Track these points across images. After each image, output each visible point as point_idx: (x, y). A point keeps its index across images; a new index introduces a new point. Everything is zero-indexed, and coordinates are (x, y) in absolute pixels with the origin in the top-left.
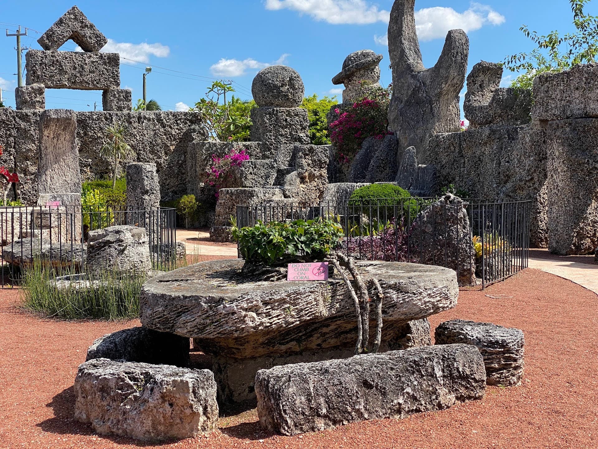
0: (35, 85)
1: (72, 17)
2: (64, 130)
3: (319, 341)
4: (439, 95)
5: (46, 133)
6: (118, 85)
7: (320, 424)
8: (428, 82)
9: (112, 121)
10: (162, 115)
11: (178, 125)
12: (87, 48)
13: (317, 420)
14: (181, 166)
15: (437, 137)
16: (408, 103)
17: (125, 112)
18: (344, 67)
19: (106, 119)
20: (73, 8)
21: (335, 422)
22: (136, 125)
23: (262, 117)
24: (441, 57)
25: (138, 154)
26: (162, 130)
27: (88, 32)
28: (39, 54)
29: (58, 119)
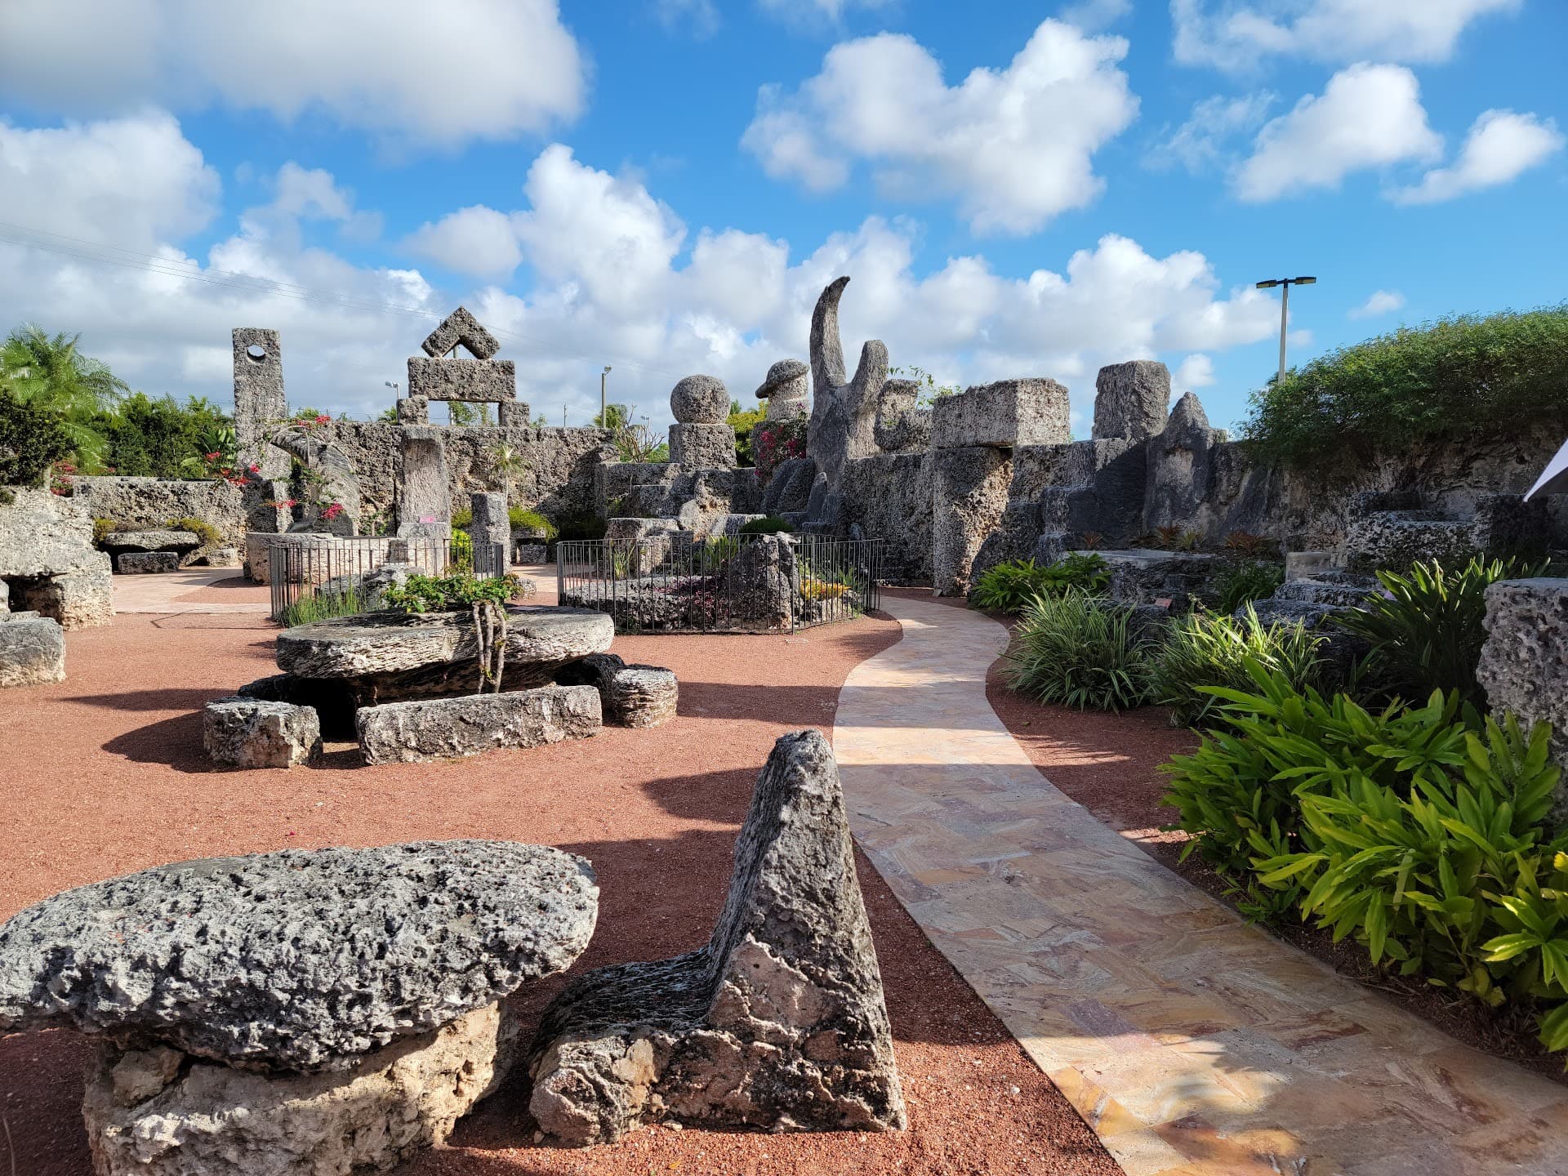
0: (417, 397)
1: (459, 319)
2: (428, 452)
3: (461, 683)
4: (856, 414)
5: (408, 455)
6: (513, 396)
7: (409, 756)
8: (845, 400)
9: (505, 439)
10: (566, 432)
11: (584, 442)
12: (479, 355)
13: (404, 751)
14: (588, 489)
15: (852, 461)
16: (825, 424)
17: (523, 427)
18: (768, 378)
19: (500, 436)
20: (460, 309)
21: (425, 753)
22: (534, 443)
23: (680, 435)
24: (858, 372)
25: (538, 477)
26: (565, 449)
27: (477, 337)
28: (421, 362)
29: (419, 441)
